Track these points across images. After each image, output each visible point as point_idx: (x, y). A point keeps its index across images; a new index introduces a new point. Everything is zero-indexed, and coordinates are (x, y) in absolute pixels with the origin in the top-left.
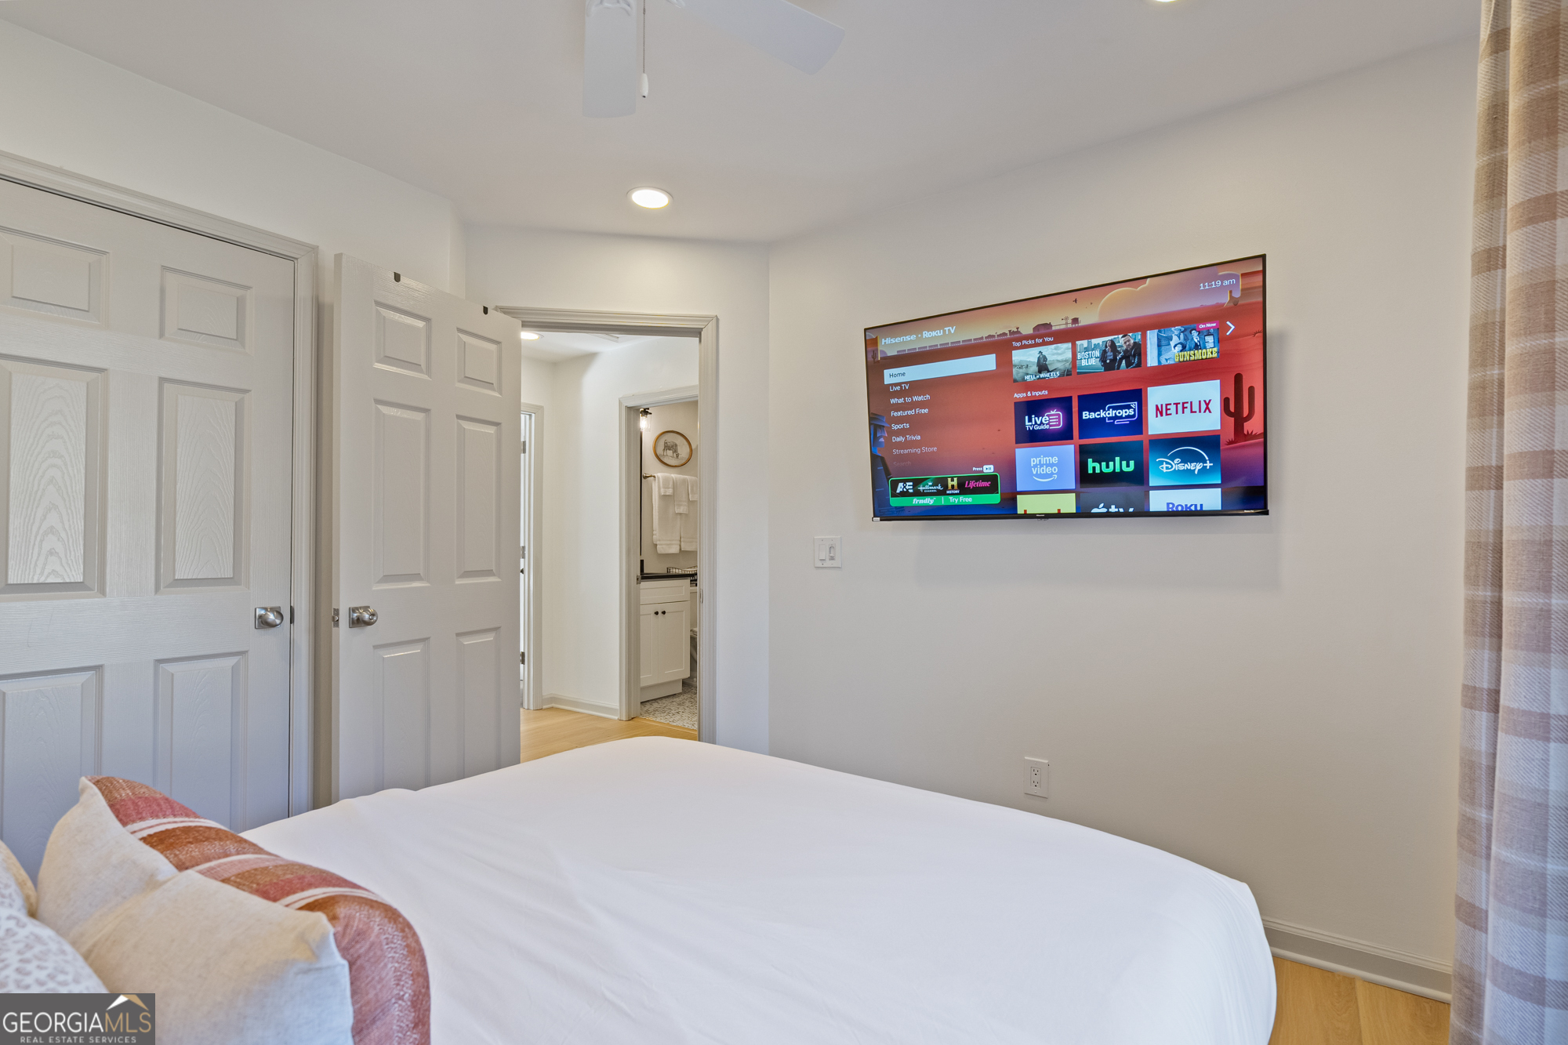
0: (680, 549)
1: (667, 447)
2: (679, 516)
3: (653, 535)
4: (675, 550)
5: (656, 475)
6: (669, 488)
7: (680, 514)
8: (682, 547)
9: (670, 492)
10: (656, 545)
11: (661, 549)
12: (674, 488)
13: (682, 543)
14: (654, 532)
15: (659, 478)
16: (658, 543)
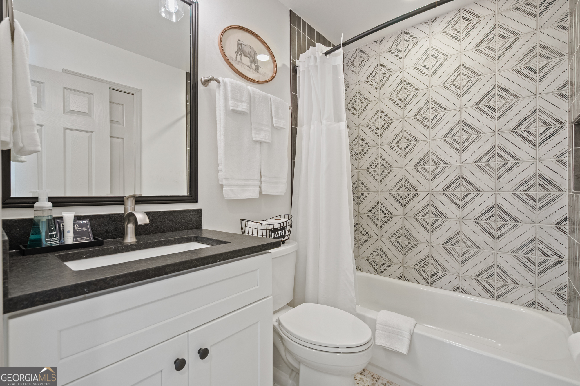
0: (261, 192)
1: (241, 50)
2: (258, 146)
3: (218, 171)
4: (252, 193)
5: (220, 79)
6: (242, 102)
7: (261, 143)
8: (263, 189)
9: (243, 107)
10: (222, 186)
11: (229, 193)
12: (250, 104)
13: (263, 185)
14: (220, 167)
15: (225, 84)
16: (224, 182)
